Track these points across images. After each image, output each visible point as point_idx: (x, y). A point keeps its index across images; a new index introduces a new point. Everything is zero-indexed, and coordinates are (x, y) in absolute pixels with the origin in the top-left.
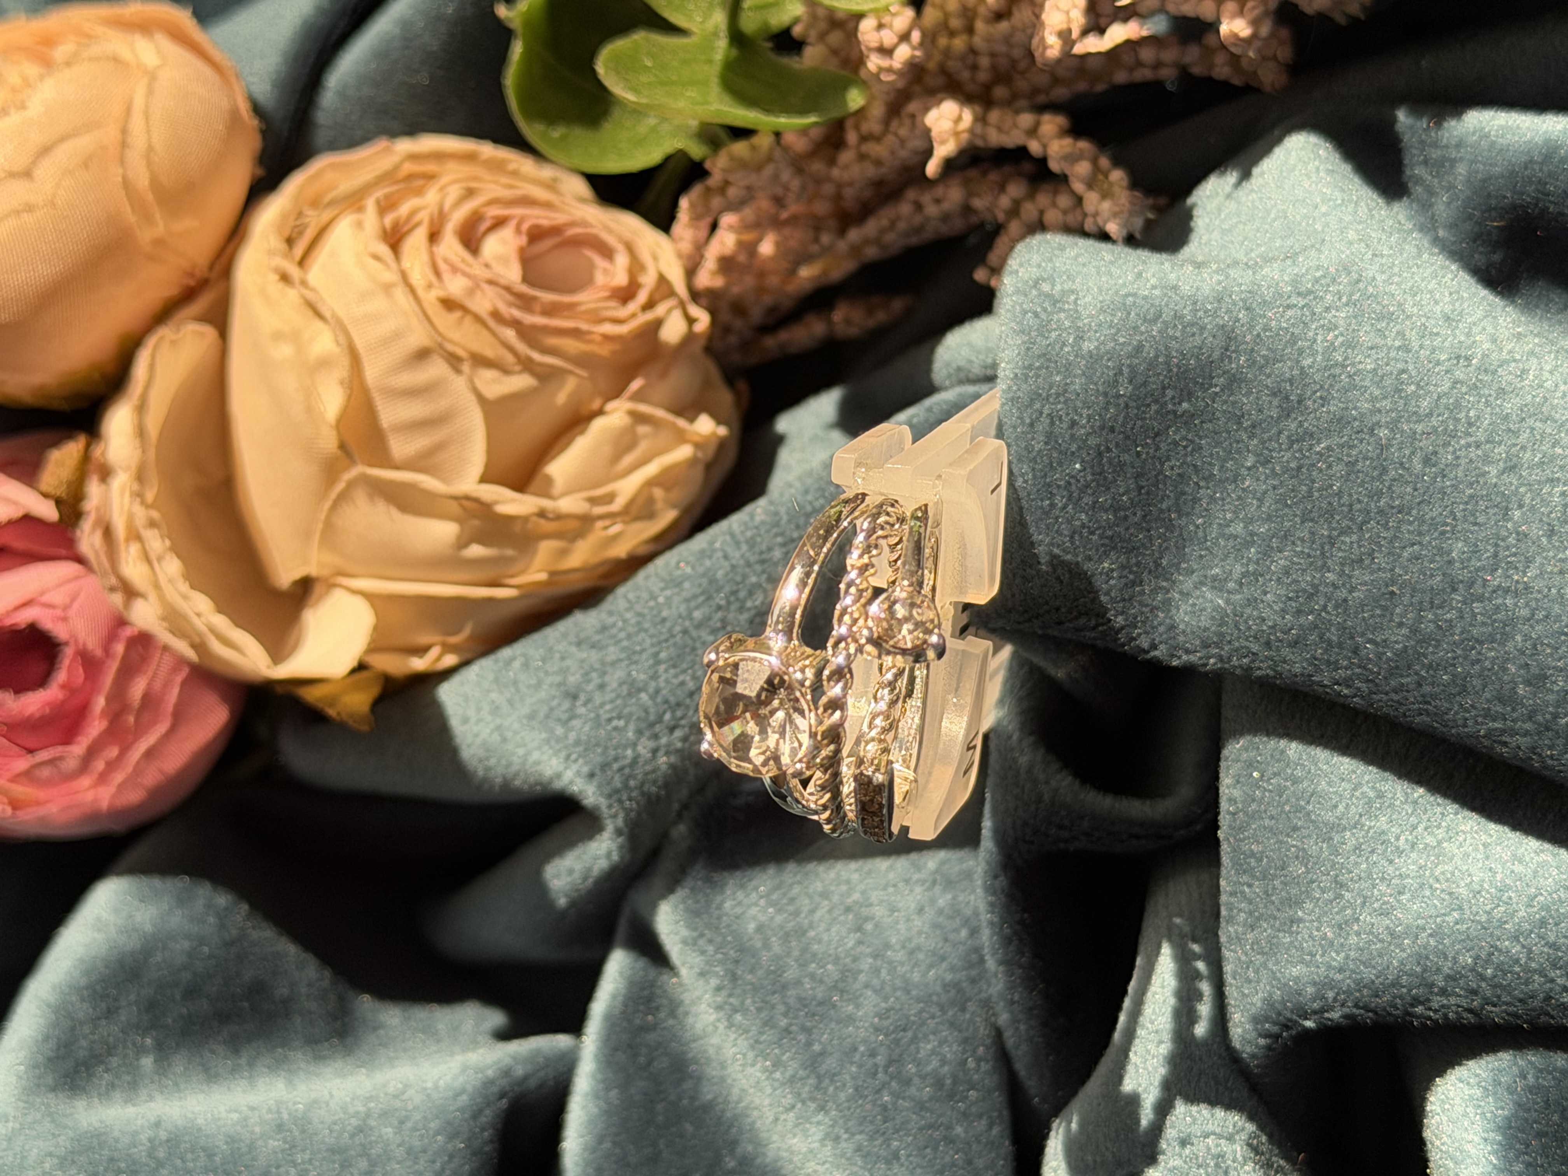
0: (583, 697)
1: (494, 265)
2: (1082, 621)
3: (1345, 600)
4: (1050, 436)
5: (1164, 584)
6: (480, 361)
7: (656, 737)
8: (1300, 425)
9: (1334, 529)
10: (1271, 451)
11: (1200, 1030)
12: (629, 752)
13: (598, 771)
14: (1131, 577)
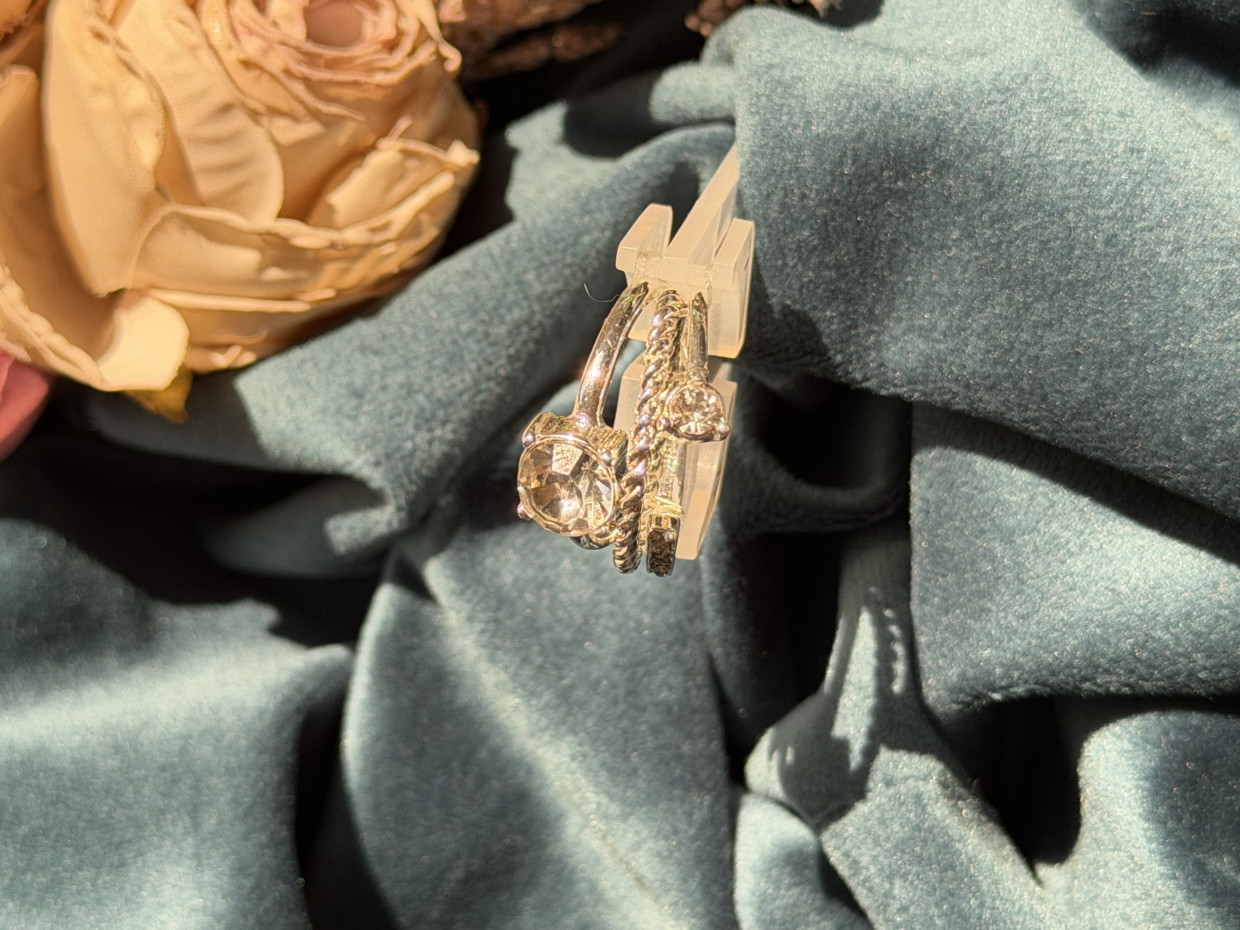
0: (368, 397)
1: (280, 21)
2: (807, 359)
3: (1037, 357)
4: (784, 207)
5: (876, 328)
6: (274, 112)
7: (430, 430)
8: (1001, 207)
9: (1028, 296)
10: (974, 227)
11: (897, 687)
12: (409, 445)
13: (384, 460)
14: (849, 323)
